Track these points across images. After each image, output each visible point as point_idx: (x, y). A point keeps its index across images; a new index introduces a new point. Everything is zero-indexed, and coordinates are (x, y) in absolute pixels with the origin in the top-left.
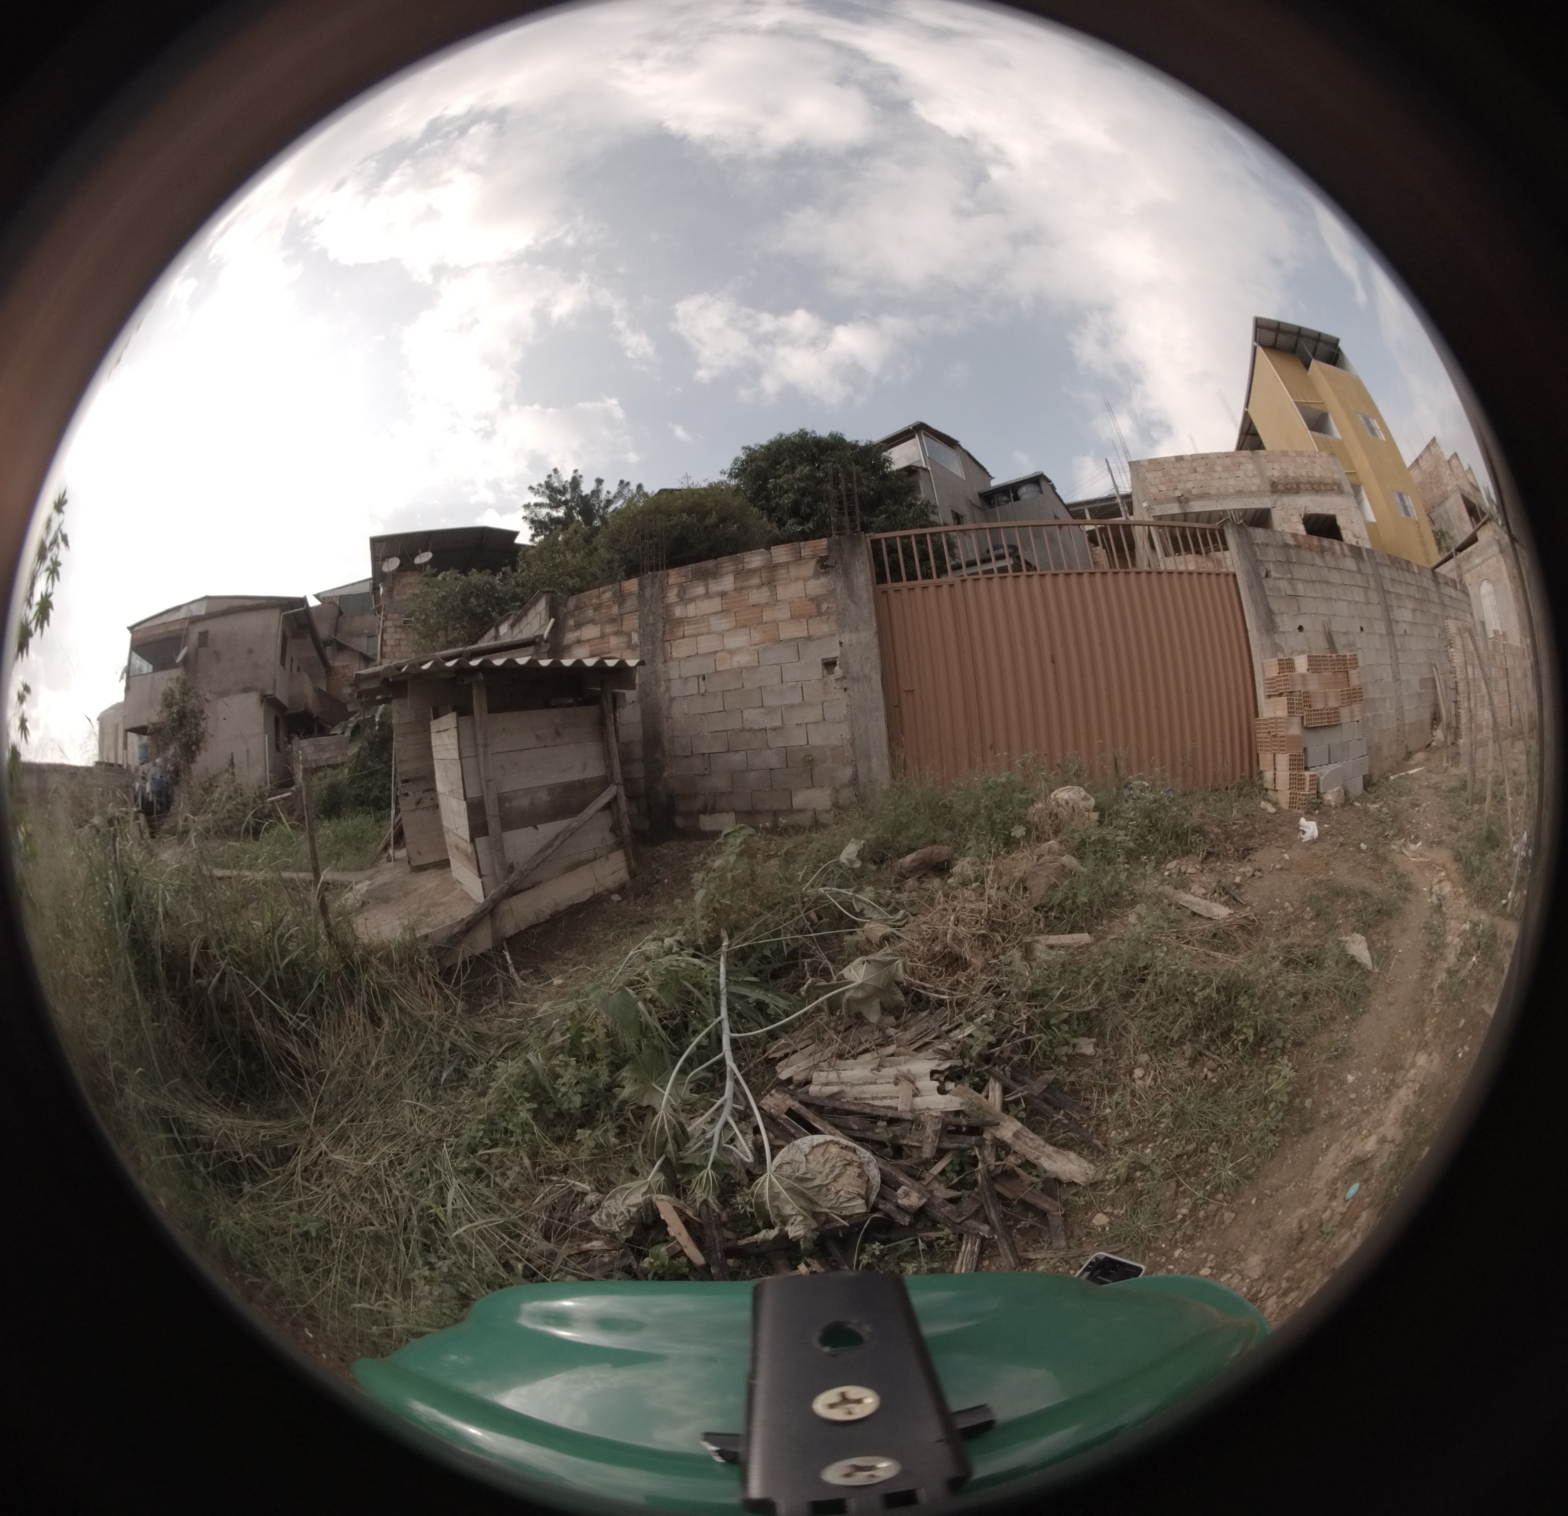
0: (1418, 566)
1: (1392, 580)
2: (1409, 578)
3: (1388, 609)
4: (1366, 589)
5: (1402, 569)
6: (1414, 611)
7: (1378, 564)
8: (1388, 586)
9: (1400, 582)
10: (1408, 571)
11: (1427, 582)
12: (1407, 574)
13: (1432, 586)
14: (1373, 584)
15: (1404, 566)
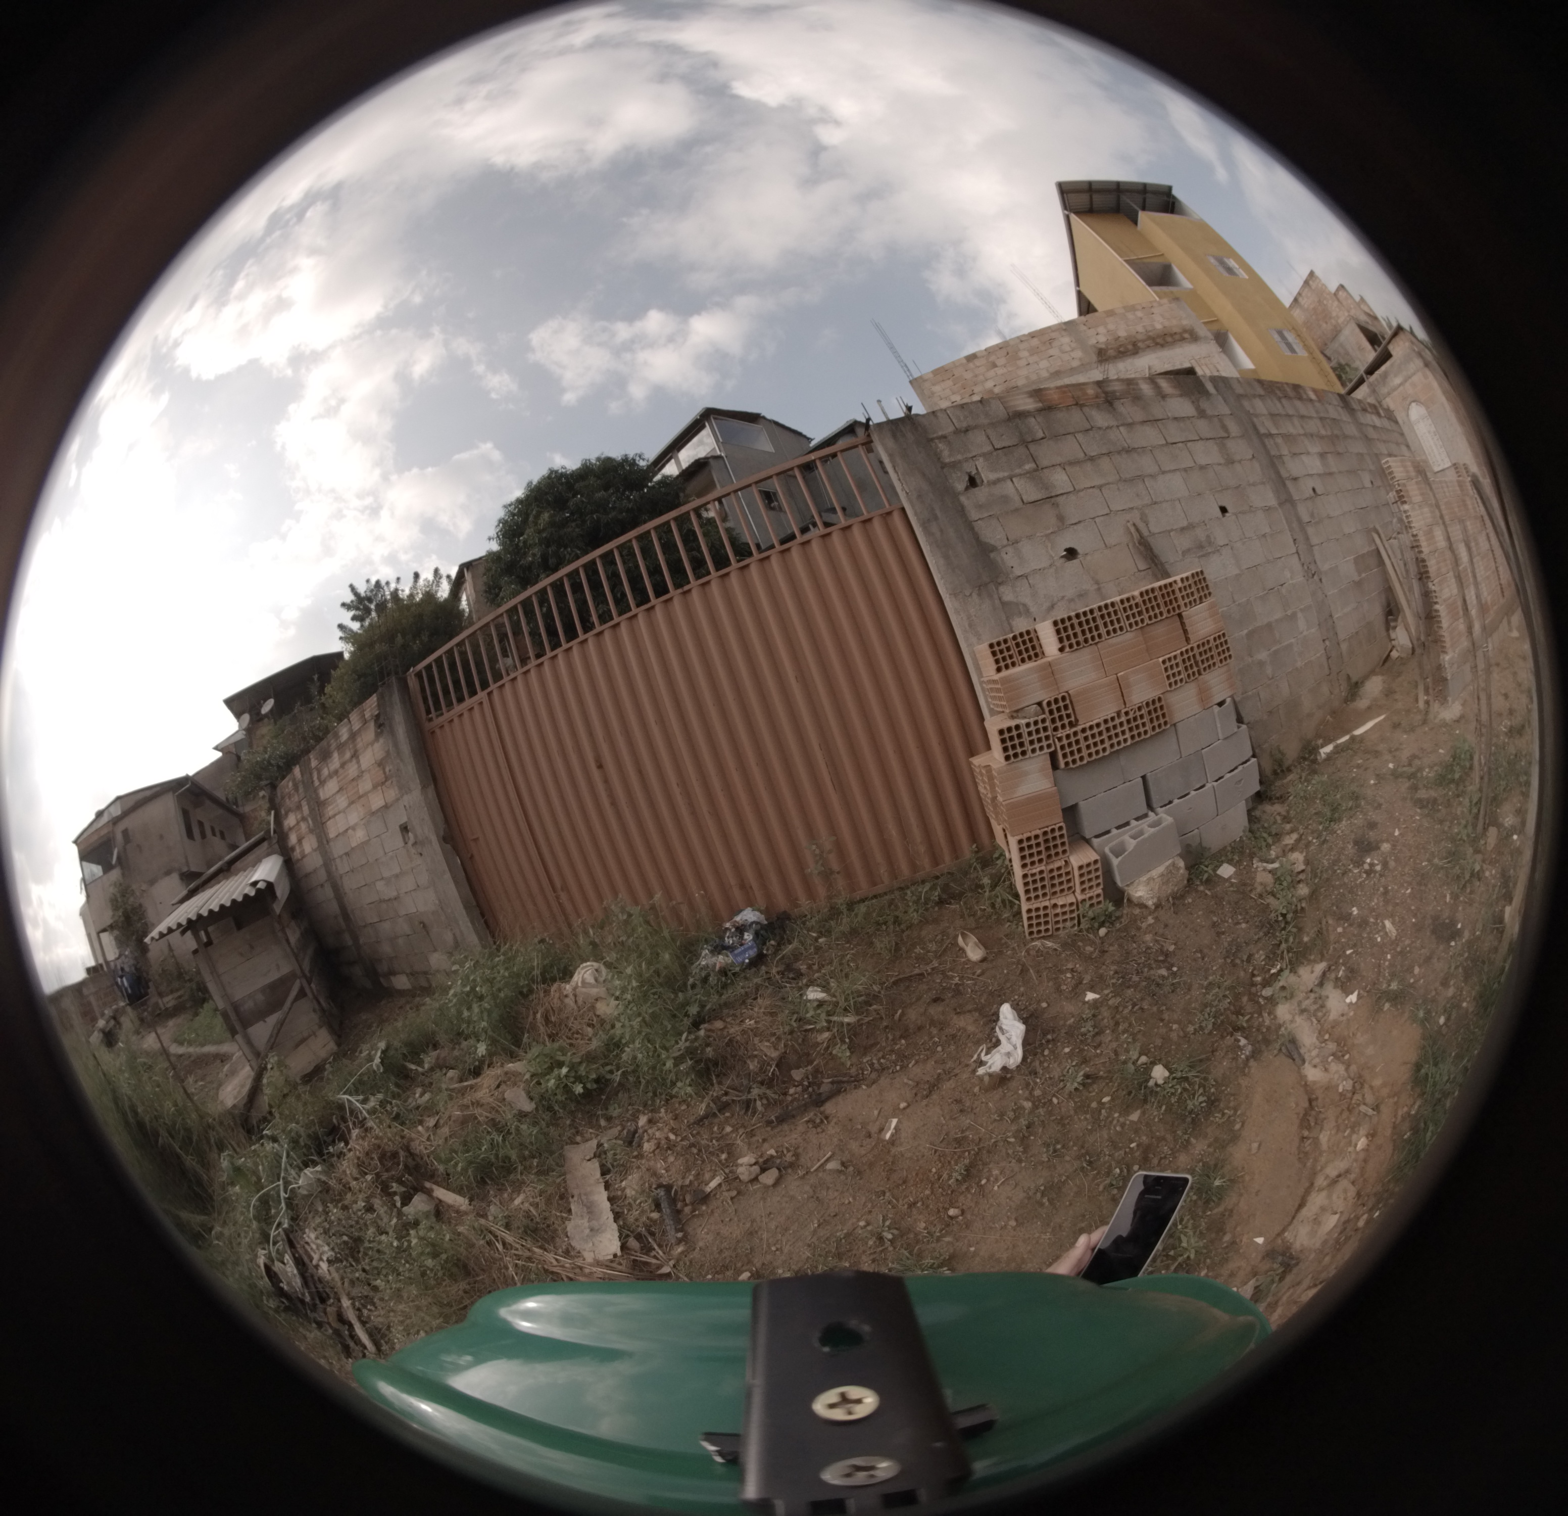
0: (1315, 391)
1: (1272, 416)
2: (1303, 408)
3: (1273, 463)
4: (1221, 441)
5: (1286, 397)
6: (1322, 455)
7: (1239, 397)
8: (1266, 425)
9: (1288, 416)
10: (1300, 398)
11: (1335, 411)
12: (1298, 403)
13: (1345, 417)
14: (1234, 428)
15: (1291, 393)
